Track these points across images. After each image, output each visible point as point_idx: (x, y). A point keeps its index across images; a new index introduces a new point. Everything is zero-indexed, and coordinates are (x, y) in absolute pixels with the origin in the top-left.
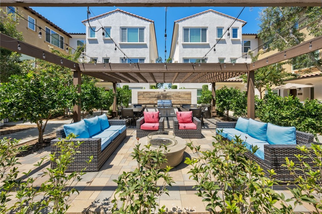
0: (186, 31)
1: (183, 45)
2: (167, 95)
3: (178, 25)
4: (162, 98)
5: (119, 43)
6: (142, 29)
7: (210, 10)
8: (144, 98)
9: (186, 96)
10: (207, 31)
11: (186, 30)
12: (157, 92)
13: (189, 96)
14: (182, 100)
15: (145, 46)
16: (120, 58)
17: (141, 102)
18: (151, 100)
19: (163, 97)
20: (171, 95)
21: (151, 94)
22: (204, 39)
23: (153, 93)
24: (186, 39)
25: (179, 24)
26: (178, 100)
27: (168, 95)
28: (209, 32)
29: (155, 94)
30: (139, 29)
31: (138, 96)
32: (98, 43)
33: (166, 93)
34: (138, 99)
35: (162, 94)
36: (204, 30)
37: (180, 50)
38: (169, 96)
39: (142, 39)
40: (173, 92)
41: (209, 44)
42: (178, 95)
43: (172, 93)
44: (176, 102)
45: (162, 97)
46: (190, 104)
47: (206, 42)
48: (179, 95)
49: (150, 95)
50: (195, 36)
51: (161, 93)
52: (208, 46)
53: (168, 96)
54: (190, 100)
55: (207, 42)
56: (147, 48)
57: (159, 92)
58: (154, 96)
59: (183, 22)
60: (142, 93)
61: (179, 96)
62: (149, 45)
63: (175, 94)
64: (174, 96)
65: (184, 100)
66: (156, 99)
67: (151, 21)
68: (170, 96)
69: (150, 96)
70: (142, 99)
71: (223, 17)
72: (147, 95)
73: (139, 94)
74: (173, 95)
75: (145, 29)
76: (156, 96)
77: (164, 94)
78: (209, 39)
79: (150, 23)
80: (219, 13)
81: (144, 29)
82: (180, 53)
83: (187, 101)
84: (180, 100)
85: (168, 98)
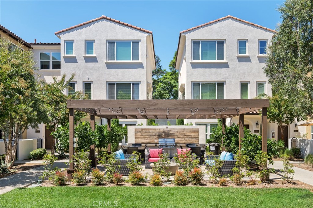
0: (195, 45)
1: (192, 64)
2: (170, 132)
3: (185, 37)
5: (106, 62)
6: (136, 43)
7: (229, 16)
8: (142, 137)
9: (193, 134)
10: (225, 45)
11: (196, 43)
12: (158, 129)
13: (196, 134)
14: (187, 139)
15: (140, 66)
16: (107, 81)
17: (139, 142)
18: (151, 139)
19: (165, 135)
20: (174, 132)
21: (151, 131)
22: (221, 56)
23: (152, 131)
24: (195, 56)
25: (187, 35)
26: (183, 139)
27: (171, 132)
28: (228, 47)
29: (155, 131)
30: (133, 42)
31: (135, 133)
32: (77, 63)
33: (169, 131)
34: (135, 138)
35: (164, 132)
36: (221, 43)
37: (187, 70)
38: (172, 134)
39: (136, 56)
41: (227, 62)
42: (182, 133)
43: (176, 131)
44: (181, 140)
45: (163, 134)
46: (197, 143)
47: (223, 59)
48: (185, 132)
49: (149, 132)
50: (208, 52)
51: (162, 130)
52: (226, 65)
53: (171, 133)
54: (197, 139)
55: (225, 60)
56: (144, 68)
57: (160, 130)
58: (155, 134)
59: (192, 33)
60: (140, 130)
61: (185, 133)
62: (145, 65)
63: (180, 131)
64: (178, 134)
65: (190, 139)
66: (156, 137)
67: (148, 32)
68: (173, 134)
69: (150, 134)
70: (140, 137)
71: (246, 26)
72: (145, 132)
73: (137, 132)
74: (177, 132)
75: (140, 43)
76: (157, 134)
77: (167, 132)
78: (227, 56)
79: (146, 34)
80: (240, 21)
81: (138, 43)
82: (187, 75)
83: (193, 139)
84: (185, 138)
85: (171, 137)
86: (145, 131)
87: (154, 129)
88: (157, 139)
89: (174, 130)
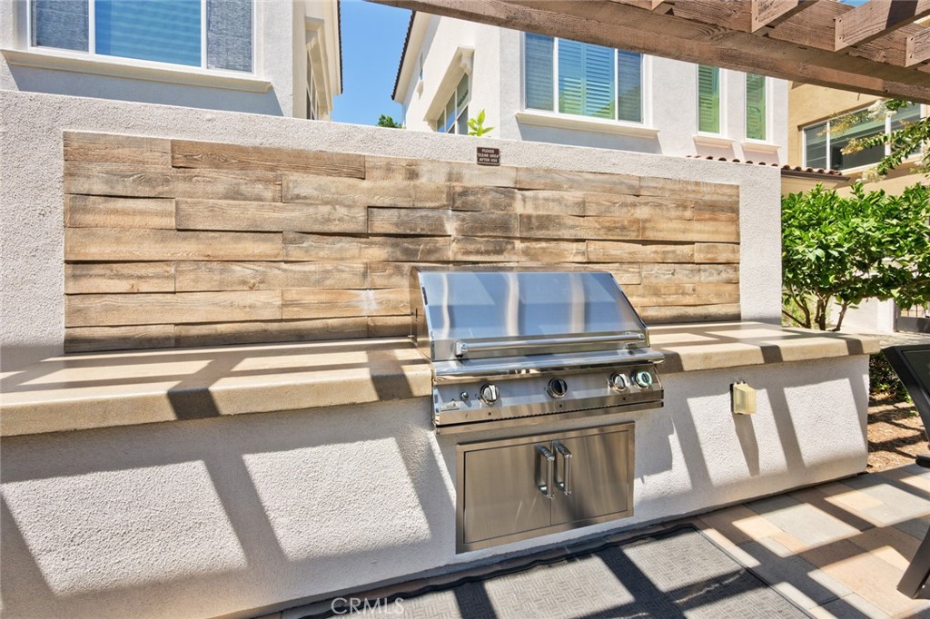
2: (519, 208)
4: (452, 251)
8: (187, 248)
9: (700, 231)
12: (389, 169)
13: (719, 230)
18: (304, 280)
19: (467, 235)
20: (555, 210)
21: (306, 184)
23: (325, 180)
27: (529, 210)
29: (364, 191)
31: (78, 202)
33: (507, 192)
34: (77, 264)
35: (459, 200)
38: (538, 228)
40: (573, 185)
42: (622, 215)
45: (451, 227)
46: (729, 309)
48: (642, 213)
49: (285, 198)
51: (440, 180)
53: (526, 221)
54: (728, 274)
57: (412, 174)
58: (356, 221)
60: (159, 164)
61: (641, 225)
63: (604, 199)
64: (586, 228)
66: (377, 252)
68: (545, 221)
69: (294, 216)
70: (150, 250)
72: (234, 195)
74: (582, 210)
76: (384, 222)
77: (486, 200)
83: (703, 277)
84: (646, 269)
85: (526, 252)
86: (225, 179)
87: (347, 159)
88: (378, 279)
89: (558, 187)
